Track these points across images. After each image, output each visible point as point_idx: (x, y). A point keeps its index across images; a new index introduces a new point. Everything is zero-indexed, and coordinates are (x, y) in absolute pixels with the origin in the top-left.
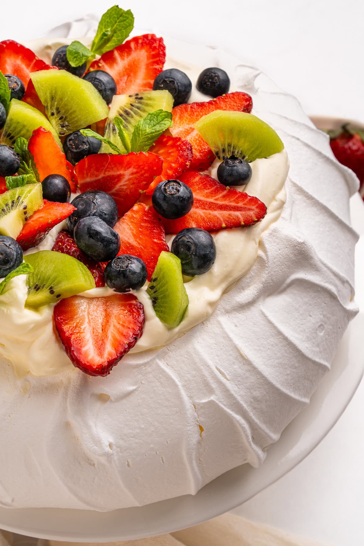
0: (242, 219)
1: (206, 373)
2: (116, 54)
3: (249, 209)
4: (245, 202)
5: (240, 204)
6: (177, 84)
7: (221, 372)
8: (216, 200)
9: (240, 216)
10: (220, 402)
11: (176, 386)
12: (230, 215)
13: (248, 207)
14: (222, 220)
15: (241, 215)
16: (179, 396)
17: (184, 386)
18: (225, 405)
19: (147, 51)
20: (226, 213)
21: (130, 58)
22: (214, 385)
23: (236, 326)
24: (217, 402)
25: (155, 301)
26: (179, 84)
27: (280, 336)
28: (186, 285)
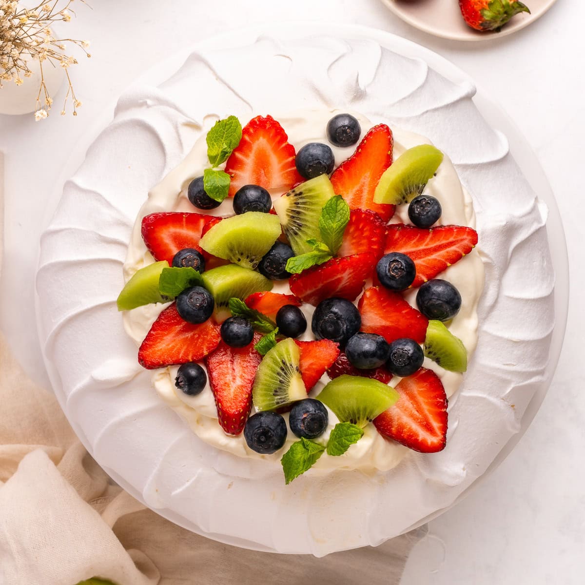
0: (460, 251)
1: (500, 374)
2: (238, 155)
3: (462, 240)
4: (454, 235)
5: (451, 239)
6: (323, 161)
7: (507, 365)
8: (427, 245)
9: (458, 250)
10: (520, 382)
11: (484, 399)
12: (447, 252)
13: (460, 238)
14: (443, 260)
15: (458, 247)
16: (490, 403)
17: (489, 394)
18: (522, 382)
19: (264, 137)
20: (443, 252)
21: (253, 151)
22: (509, 377)
23: (497, 323)
24: (517, 385)
25: (438, 361)
26: (325, 161)
27: (529, 302)
28: (450, 329)
